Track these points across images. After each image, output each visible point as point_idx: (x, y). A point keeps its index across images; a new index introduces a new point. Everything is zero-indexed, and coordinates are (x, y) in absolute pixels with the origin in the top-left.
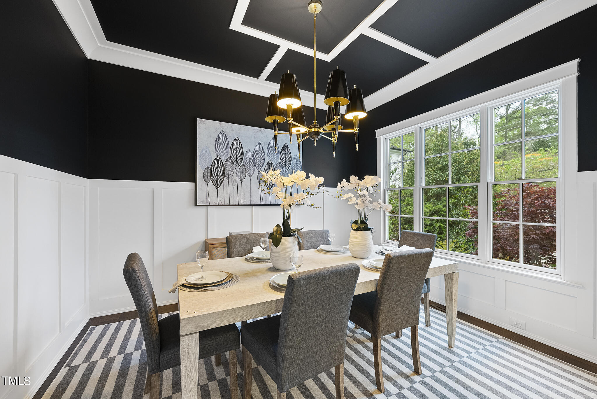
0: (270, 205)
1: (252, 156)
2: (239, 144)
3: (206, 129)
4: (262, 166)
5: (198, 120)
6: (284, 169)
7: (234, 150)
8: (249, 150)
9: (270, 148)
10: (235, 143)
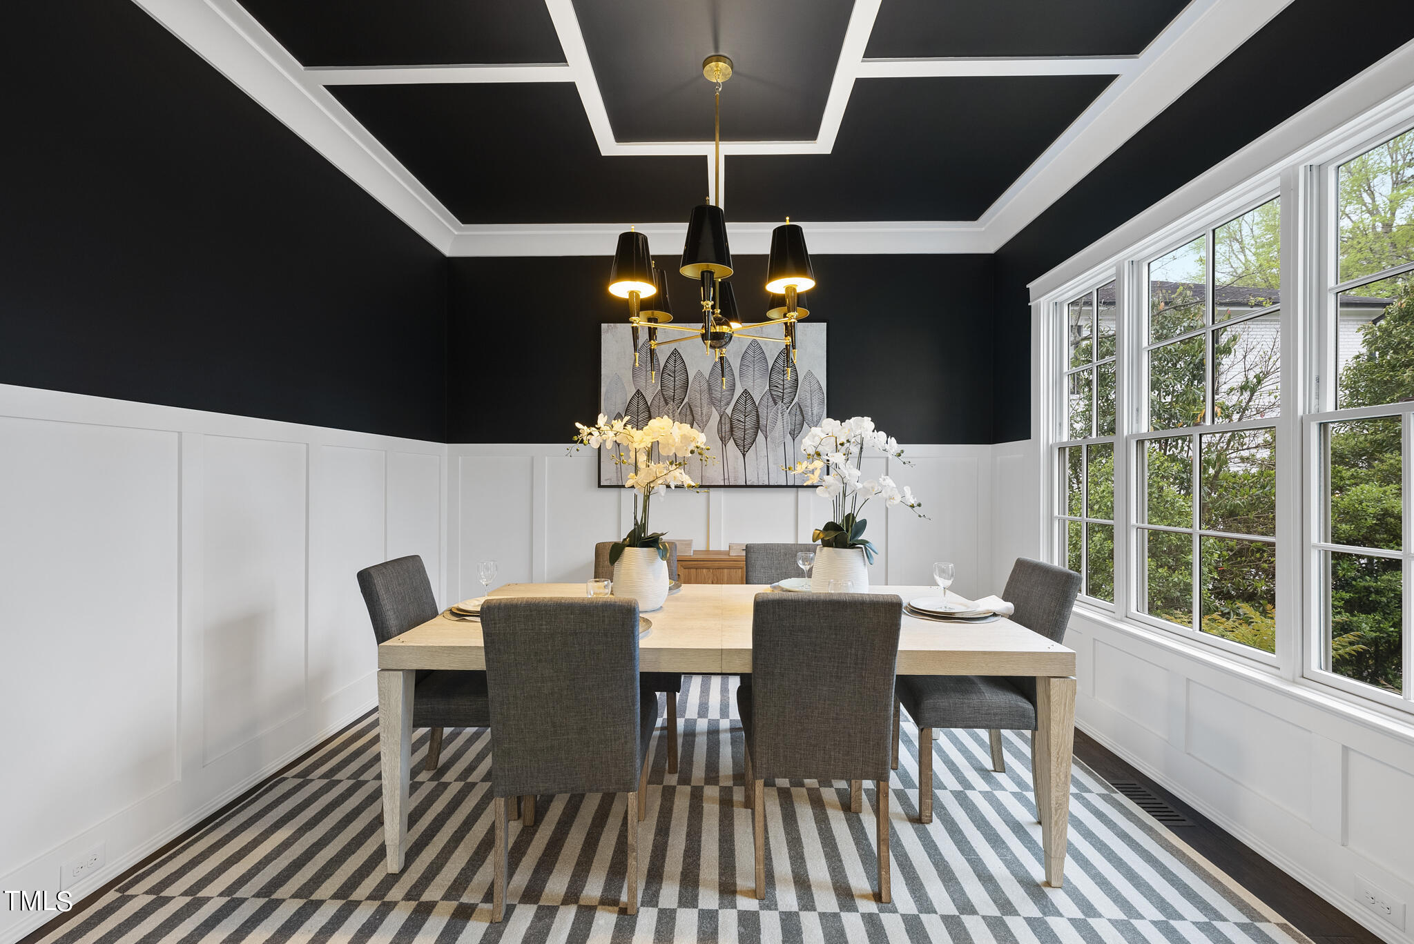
0: (746, 486)
1: (706, 384)
2: (679, 362)
3: (617, 342)
4: (728, 404)
5: (604, 326)
6: (780, 407)
7: (669, 375)
8: (699, 373)
9: (746, 362)
10: (672, 362)
